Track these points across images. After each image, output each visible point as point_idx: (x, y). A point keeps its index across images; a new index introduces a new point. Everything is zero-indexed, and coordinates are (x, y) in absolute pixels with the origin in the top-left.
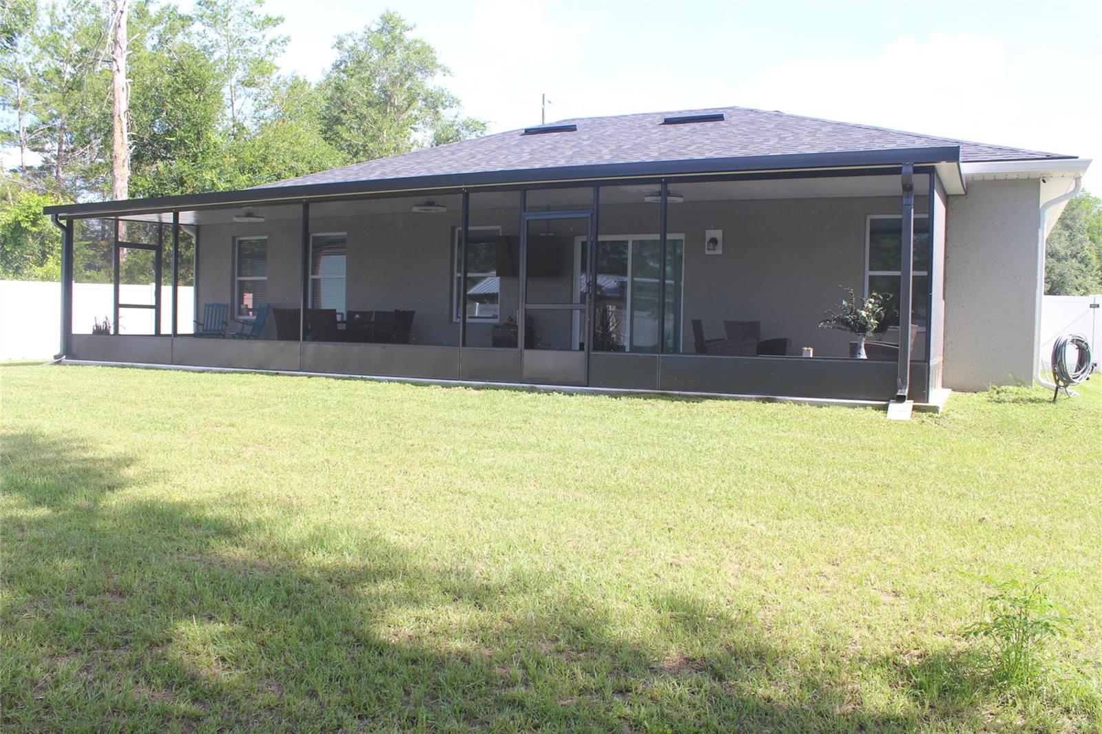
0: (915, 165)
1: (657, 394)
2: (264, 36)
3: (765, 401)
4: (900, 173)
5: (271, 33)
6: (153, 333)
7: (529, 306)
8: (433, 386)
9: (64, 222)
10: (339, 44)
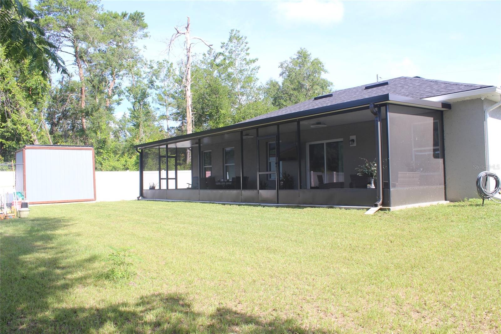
0: (375, 104)
1: (296, 206)
2: (249, 68)
3: (329, 207)
4: (369, 109)
5: (253, 66)
6: (175, 188)
7: (260, 173)
8: (226, 205)
9: (140, 151)
10: (282, 65)
